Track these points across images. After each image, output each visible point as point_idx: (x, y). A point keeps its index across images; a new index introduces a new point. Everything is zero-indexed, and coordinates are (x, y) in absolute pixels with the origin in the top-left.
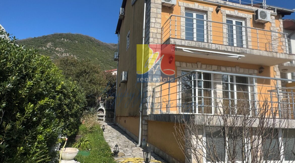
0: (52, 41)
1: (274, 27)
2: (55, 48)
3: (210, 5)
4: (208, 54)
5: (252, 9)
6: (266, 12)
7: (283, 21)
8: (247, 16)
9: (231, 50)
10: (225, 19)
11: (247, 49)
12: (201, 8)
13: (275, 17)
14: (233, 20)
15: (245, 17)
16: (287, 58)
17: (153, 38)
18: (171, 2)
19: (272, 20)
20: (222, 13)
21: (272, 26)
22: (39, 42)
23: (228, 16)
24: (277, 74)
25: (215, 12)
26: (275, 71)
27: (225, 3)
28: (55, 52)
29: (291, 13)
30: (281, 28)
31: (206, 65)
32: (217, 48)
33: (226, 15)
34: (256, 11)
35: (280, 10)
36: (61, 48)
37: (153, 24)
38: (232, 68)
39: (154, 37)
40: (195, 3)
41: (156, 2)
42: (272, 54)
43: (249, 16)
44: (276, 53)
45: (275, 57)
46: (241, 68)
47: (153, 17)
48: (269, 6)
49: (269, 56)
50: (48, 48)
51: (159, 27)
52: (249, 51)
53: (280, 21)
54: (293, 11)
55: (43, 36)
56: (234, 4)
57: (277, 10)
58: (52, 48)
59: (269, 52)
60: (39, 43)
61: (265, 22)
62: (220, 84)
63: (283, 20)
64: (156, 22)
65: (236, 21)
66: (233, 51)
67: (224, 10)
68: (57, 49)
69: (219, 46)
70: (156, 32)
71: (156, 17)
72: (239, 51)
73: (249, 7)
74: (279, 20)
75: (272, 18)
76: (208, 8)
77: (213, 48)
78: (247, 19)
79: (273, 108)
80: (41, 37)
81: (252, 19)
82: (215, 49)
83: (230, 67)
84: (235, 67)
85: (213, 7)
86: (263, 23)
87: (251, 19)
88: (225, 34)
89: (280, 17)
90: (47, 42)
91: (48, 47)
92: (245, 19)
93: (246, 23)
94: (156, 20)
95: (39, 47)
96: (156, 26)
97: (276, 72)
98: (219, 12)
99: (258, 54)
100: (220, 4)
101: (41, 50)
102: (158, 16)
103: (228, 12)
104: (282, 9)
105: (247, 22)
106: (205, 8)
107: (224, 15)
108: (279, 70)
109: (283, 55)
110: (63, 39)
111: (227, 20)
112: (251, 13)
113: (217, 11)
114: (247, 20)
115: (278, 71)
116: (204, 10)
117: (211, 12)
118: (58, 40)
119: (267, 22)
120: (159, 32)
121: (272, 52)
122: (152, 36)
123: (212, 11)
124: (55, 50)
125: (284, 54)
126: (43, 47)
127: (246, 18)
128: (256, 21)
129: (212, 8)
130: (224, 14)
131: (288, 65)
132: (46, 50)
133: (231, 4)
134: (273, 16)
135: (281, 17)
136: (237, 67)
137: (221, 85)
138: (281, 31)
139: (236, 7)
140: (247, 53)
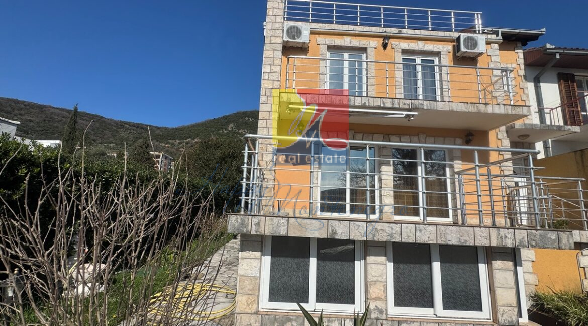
0: (235, 122)
1: (497, 62)
2: (239, 130)
3: (372, 38)
4: (350, 115)
5: (452, 36)
6: (476, 38)
7: (524, 53)
8: (442, 49)
9: (393, 104)
10: (399, 58)
11: (424, 101)
12: (355, 44)
13: (499, 46)
14: (416, 58)
15: (439, 50)
16: (510, 112)
17: (266, 95)
18: (301, 40)
19: (493, 51)
20: (393, 49)
21: (492, 61)
22: (219, 123)
23: (404, 52)
24: (503, 144)
25: (382, 48)
26: (499, 139)
27: (400, 31)
28: (238, 136)
29: (540, 37)
30: (519, 65)
31: (362, 134)
32: (365, 103)
33: (401, 50)
34: (457, 39)
35: (514, 33)
36: (246, 130)
37: (267, 74)
38: (412, 137)
39: (268, 93)
40: (345, 37)
41: (272, 42)
42: (477, 106)
43: (446, 49)
44: (486, 104)
45: (483, 111)
46: (429, 136)
47: (268, 64)
48: (491, 29)
49: (470, 110)
50: (230, 131)
51: (277, 78)
52: (427, 104)
53: (517, 53)
54: (541, 33)
55: (224, 116)
56: (417, 32)
57: (502, 34)
58: (234, 130)
59: (470, 104)
60: (219, 125)
61: (477, 54)
62: (388, 164)
63: (523, 50)
64: (272, 71)
65: (421, 60)
66: (396, 106)
67: (397, 43)
68: (240, 132)
69: (369, 99)
70: (272, 87)
71: (272, 64)
72: (409, 105)
73: (447, 34)
74: (516, 51)
75: (494, 48)
76: (368, 43)
77: (356, 104)
78: (442, 53)
79: (494, 202)
80: (221, 118)
81: (452, 53)
82: (361, 104)
83: (408, 136)
84: (418, 135)
85: (376, 40)
86: (473, 58)
87: (449, 52)
88: (398, 82)
89: (517, 47)
90: (228, 123)
91: (230, 129)
92: (438, 54)
93: (441, 60)
94: (272, 68)
95: (219, 130)
96: (271, 78)
97: (502, 140)
98: (389, 47)
99: (447, 109)
100: (389, 34)
101: (221, 134)
102: (275, 62)
103: (405, 45)
104: (519, 31)
105: (442, 58)
106: (361, 43)
107: (397, 51)
108: (508, 137)
109: (499, 108)
110: (247, 118)
111: (403, 59)
112: (450, 43)
113: (385, 46)
114: (442, 56)
115: (506, 138)
116: (361, 46)
117: (374, 49)
118: (241, 120)
119: (481, 54)
120: (276, 87)
121: (476, 104)
122: (264, 93)
123: (375, 47)
124: (238, 133)
125: (502, 106)
126: (224, 130)
127: (440, 52)
128: (458, 54)
129: (376, 42)
130: (398, 49)
131: (524, 127)
132: (227, 134)
133: (411, 31)
134: (494, 44)
135: (520, 45)
136: (422, 136)
137: (391, 165)
138: (520, 69)
139: (419, 36)
140: (423, 109)
